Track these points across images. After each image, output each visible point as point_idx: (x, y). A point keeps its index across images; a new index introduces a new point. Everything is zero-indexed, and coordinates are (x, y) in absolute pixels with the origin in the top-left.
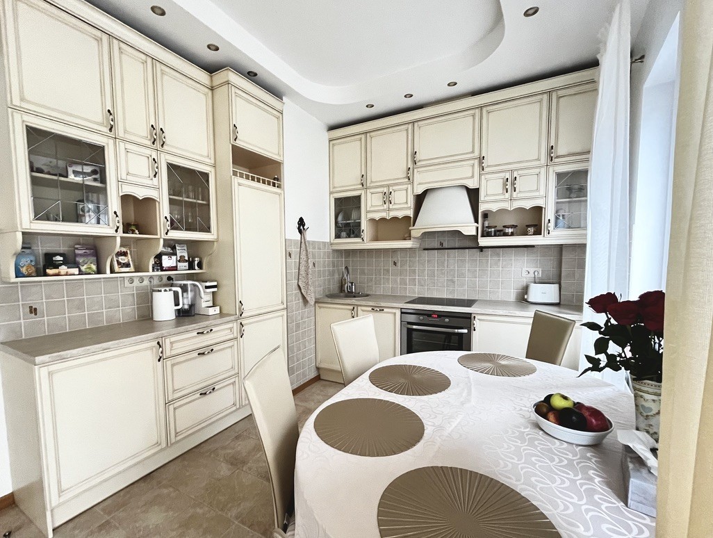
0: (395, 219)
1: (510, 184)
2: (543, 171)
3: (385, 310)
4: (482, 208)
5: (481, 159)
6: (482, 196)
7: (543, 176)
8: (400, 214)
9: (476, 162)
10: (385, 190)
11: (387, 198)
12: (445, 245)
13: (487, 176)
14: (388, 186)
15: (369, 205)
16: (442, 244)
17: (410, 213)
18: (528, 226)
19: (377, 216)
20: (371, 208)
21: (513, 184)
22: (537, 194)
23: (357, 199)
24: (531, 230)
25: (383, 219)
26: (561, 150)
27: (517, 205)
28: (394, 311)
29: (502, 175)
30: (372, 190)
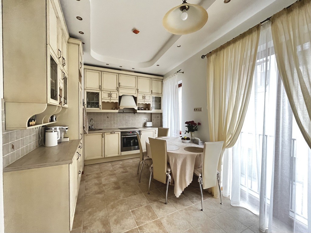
0: (112, 102)
1: (144, 97)
2: (150, 95)
3: (116, 133)
4: (138, 102)
5: (137, 90)
6: (138, 99)
7: (150, 96)
8: (115, 101)
9: (136, 90)
10: (109, 92)
11: (110, 95)
12: (125, 112)
13: (139, 94)
14: (110, 92)
15: (103, 97)
16: (123, 111)
17: (118, 101)
18: (146, 108)
19: (106, 101)
20: (104, 97)
21: (145, 98)
22: (149, 101)
23: (98, 94)
24: (147, 109)
25: (108, 102)
26: (153, 92)
27: (146, 103)
28: (118, 132)
29: (142, 95)
30: (104, 92)
